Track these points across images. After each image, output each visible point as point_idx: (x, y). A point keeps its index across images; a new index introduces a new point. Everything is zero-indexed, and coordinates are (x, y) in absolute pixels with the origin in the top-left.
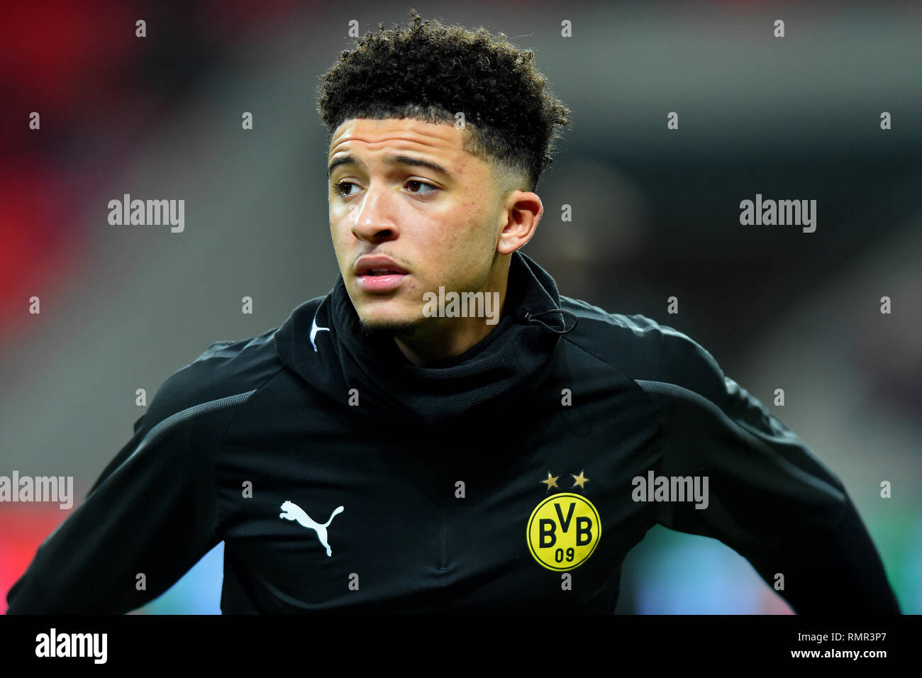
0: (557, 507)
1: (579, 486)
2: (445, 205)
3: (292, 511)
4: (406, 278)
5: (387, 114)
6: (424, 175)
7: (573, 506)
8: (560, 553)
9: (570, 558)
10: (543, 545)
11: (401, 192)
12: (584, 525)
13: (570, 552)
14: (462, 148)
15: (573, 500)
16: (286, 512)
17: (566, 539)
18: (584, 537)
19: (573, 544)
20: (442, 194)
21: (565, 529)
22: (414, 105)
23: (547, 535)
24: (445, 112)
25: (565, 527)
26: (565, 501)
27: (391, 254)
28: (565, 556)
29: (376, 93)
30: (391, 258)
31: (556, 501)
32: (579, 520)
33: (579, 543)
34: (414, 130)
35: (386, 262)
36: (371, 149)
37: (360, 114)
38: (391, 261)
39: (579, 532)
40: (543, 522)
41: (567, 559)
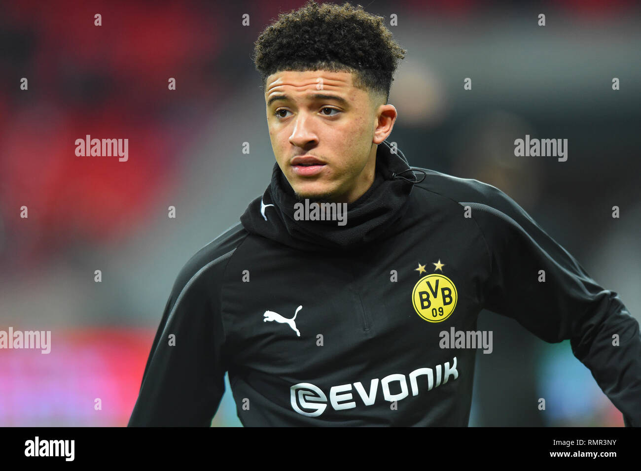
0: (428, 283)
1: (439, 270)
2: (345, 121)
3: (271, 316)
4: (324, 167)
5: (305, 68)
6: (332, 104)
7: (437, 282)
8: (434, 311)
9: (441, 313)
10: (423, 307)
11: (319, 116)
12: (447, 293)
13: (441, 310)
14: (353, 85)
15: (437, 278)
16: (268, 317)
17: (437, 302)
18: (448, 300)
19: (442, 304)
20: (343, 114)
21: (435, 296)
22: (322, 62)
23: (425, 301)
24: (341, 64)
25: (435, 295)
26: (432, 279)
27: (315, 155)
28: (438, 313)
29: (297, 55)
30: (315, 157)
31: (427, 280)
32: (443, 290)
33: (445, 304)
34: (323, 77)
35: (312, 159)
36: (298, 91)
37: (287, 68)
38: (315, 159)
39: (444, 297)
40: (421, 294)
41: (440, 314)
